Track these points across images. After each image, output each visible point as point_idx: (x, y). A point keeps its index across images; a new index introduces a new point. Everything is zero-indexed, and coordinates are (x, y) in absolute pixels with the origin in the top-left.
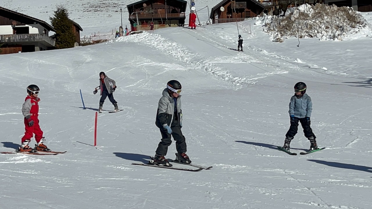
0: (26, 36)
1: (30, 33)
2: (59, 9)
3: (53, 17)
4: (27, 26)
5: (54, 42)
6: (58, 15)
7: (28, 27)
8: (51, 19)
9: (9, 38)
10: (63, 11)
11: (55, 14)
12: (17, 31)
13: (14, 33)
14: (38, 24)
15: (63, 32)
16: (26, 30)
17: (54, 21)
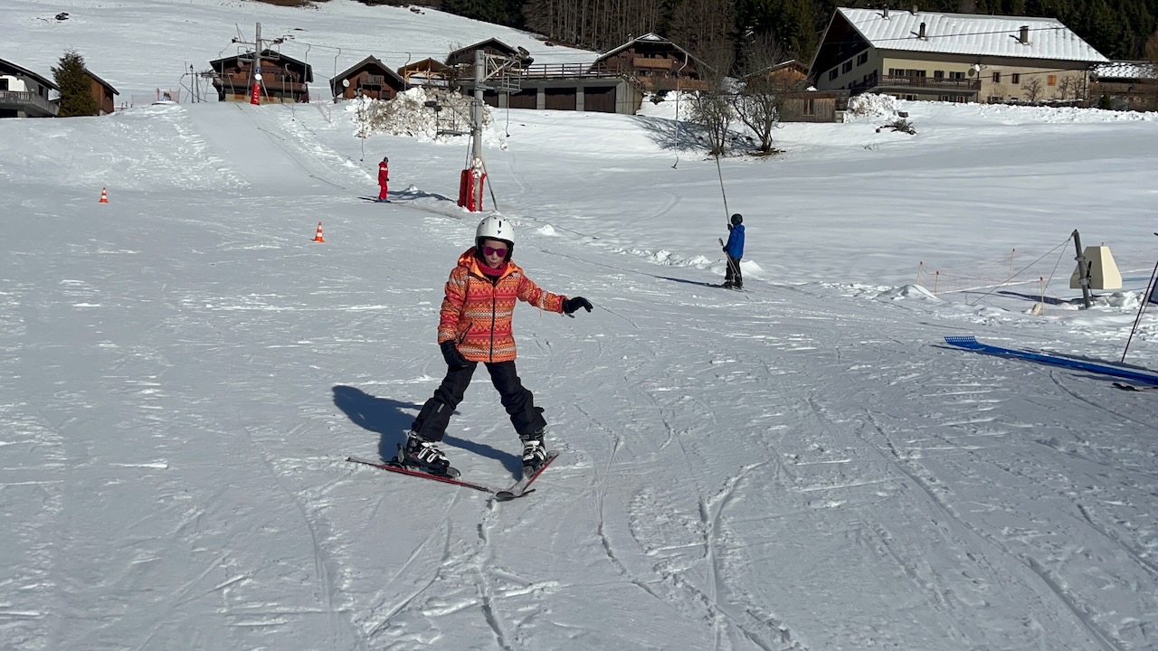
0: (1, 94)
1: (10, 89)
2: (67, 56)
3: (57, 66)
4: (4, 77)
5: (57, 108)
6: (65, 63)
7: (8, 80)
10: (76, 58)
11: (60, 62)
14: (25, 77)
16: (4, 85)
17: (58, 75)
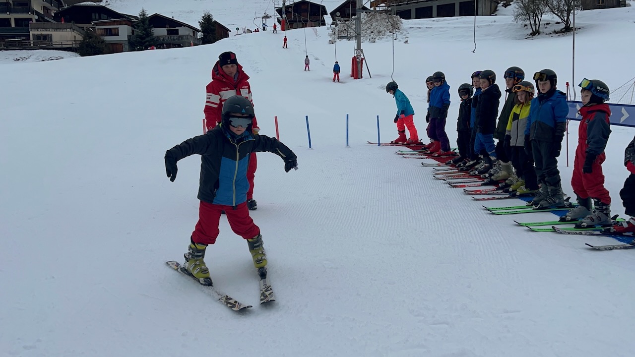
0: (176, 37)
1: (179, 34)
2: (205, 15)
3: (201, 21)
4: (177, 28)
5: (201, 41)
6: (205, 19)
7: (178, 30)
8: (200, 23)
9: (164, 38)
10: (209, 16)
11: (202, 18)
12: (169, 32)
13: (168, 34)
14: (186, 27)
15: (208, 33)
16: (177, 32)
17: (202, 25)
